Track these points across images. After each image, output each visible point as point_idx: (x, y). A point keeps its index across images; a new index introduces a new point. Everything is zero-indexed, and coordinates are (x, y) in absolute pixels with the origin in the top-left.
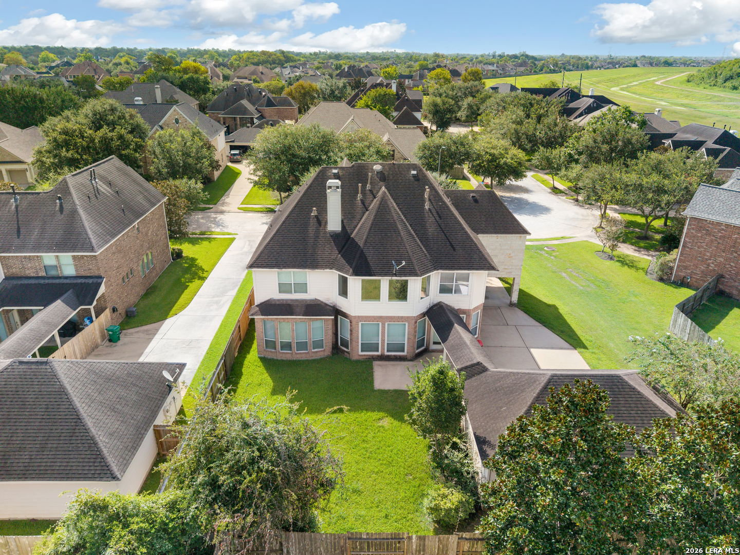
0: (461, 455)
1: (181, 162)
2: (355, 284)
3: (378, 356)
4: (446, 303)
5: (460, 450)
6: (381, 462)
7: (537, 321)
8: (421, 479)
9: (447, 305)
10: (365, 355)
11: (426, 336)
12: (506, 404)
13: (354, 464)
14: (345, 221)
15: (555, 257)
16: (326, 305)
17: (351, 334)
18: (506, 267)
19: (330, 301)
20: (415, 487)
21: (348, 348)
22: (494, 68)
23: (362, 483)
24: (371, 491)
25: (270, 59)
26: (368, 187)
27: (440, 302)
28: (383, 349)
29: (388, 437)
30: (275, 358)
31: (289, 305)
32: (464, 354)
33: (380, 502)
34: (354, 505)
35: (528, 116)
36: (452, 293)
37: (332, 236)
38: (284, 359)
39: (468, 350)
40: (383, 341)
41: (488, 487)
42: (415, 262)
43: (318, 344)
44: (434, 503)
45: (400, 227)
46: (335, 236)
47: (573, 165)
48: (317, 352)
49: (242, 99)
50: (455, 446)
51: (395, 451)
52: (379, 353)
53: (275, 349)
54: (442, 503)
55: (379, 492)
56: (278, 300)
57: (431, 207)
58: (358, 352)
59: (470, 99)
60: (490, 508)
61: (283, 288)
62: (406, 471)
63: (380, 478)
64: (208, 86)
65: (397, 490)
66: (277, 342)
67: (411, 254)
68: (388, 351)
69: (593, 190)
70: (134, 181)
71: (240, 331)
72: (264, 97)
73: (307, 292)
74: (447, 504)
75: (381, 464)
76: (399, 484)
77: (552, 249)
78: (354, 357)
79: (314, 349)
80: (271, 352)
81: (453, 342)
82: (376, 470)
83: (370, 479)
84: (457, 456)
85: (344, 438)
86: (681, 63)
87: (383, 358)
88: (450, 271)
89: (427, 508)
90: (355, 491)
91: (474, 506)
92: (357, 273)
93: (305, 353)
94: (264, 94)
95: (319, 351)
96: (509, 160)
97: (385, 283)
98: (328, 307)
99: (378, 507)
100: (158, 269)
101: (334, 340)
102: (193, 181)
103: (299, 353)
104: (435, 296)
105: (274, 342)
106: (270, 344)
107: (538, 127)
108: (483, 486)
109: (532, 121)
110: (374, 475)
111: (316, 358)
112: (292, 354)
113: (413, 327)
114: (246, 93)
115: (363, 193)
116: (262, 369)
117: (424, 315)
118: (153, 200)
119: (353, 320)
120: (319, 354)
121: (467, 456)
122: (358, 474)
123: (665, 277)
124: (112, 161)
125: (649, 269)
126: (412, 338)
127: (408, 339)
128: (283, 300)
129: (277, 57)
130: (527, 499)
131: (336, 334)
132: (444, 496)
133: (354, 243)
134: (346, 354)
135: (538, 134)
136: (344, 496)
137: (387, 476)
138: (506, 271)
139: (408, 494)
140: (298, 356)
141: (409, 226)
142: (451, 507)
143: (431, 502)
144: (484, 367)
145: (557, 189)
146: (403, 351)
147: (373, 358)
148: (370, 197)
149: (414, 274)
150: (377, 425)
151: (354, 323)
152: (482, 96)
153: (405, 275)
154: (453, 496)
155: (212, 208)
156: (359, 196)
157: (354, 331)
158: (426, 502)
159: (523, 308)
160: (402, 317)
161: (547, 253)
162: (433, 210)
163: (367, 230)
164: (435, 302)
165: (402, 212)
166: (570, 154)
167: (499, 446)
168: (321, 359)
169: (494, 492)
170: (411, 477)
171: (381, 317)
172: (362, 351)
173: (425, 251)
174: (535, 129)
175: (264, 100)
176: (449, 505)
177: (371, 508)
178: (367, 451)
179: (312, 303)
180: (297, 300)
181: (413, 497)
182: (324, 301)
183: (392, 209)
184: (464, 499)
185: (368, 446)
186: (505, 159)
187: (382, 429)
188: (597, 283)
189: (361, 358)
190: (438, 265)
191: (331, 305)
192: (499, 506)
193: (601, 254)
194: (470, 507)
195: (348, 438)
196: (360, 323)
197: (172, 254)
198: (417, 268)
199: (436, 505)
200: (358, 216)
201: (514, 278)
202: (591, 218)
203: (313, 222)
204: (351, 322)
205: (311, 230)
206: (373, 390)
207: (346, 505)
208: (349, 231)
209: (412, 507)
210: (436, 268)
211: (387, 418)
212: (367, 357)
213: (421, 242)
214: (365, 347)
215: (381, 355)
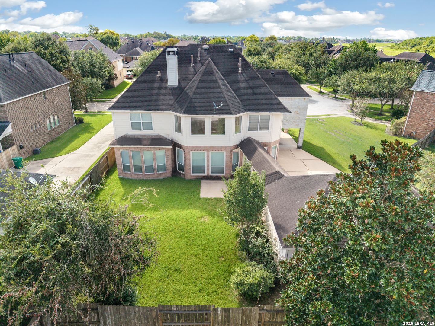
0: (263, 241)
1: (89, 70)
2: (186, 120)
3: (205, 176)
4: (253, 138)
5: (262, 237)
6: (200, 247)
7: (316, 157)
8: (231, 261)
9: (253, 139)
10: (195, 176)
11: (239, 163)
12: (300, 199)
13: (178, 249)
14: (181, 80)
15: (324, 124)
16: (167, 139)
17: (185, 160)
18: (295, 121)
19: (169, 137)
20: (225, 266)
21: (183, 171)
22: (283, 42)
23: (182, 263)
24: (190, 270)
25: (159, 36)
26: (199, 59)
27: (249, 137)
28: (208, 171)
29: (207, 229)
30: (130, 178)
31: (139, 139)
32: (265, 167)
33: (196, 279)
34: (174, 282)
35: (304, 54)
36: (257, 130)
37: (170, 89)
38: (137, 178)
39: (269, 164)
40: (208, 165)
41: (286, 263)
42: (230, 106)
43: (162, 168)
44: (239, 279)
45: (220, 82)
46: (173, 89)
47: (333, 76)
48: (160, 174)
49: (137, 47)
50: (258, 234)
51: (211, 239)
52: (205, 174)
53: (130, 171)
54: (246, 279)
55: (196, 271)
56: (131, 135)
57: (243, 72)
58: (190, 173)
59: (270, 49)
60: (288, 283)
61: (135, 126)
62: (219, 254)
63: (198, 260)
64: (118, 41)
65: (210, 269)
66: (131, 166)
67: (227, 100)
68: (212, 173)
69: (347, 85)
70: (47, 68)
71: (107, 161)
72: (150, 46)
73: (152, 129)
74: (251, 280)
75: (200, 249)
76: (213, 264)
77: (322, 121)
78: (188, 177)
79: (158, 171)
80: (127, 173)
81: (257, 160)
82: (195, 254)
83: (189, 261)
84: (259, 241)
85: (173, 230)
86: (386, 41)
87: (208, 178)
88: (256, 113)
89: (234, 284)
90: (176, 270)
91: (274, 281)
92: (187, 112)
93: (152, 174)
94: (150, 44)
95: (162, 173)
96: (294, 71)
97: (208, 120)
98: (168, 140)
99: (194, 283)
100: (63, 127)
101: (174, 166)
102: (95, 79)
103: (147, 175)
104: (245, 133)
105: (129, 166)
106: (126, 168)
107: (310, 58)
108: (282, 262)
109: (307, 56)
110: (193, 258)
111: (160, 178)
112: (142, 175)
113: (230, 154)
114: (139, 44)
115: (195, 62)
116: (120, 185)
117: (237, 146)
118: (59, 81)
119: (185, 149)
120: (162, 175)
121: (267, 241)
122: (180, 257)
123: (398, 134)
124: (30, 54)
125: (386, 129)
126: (229, 163)
127: (226, 163)
128: (135, 135)
129: (163, 35)
130: (329, 272)
131: (174, 161)
132: (248, 273)
133: (186, 94)
134: (182, 175)
135: (310, 62)
136: (167, 274)
137: (203, 258)
138: (295, 123)
139: (220, 272)
140: (147, 176)
141: (227, 83)
142: (254, 282)
143: (237, 278)
144: (281, 174)
145: (322, 92)
146: (223, 173)
147: (201, 178)
148: (199, 65)
149: (229, 113)
150: (199, 221)
151: (186, 152)
152: (277, 47)
153: (223, 114)
154: (256, 273)
155: (110, 100)
156: (192, 65)
157: (187, 158)
158: (233, 278)
159: (306, 150)
160: (221, 147)
161: (319, 122)
162: (244, 74)
163: (196, 84)
164: (246, 138)
165: (222, 74)
166: (330, 71)
167: (299, 219)
168: (164, 179)
169: (292, 268)
170: (223, 259)
171: (206, 147)
172: (193, 173)
173: (238, 99)
174: (309, 60)
175: (150, 48)
176: (252, 280)
177: (189, 283)
178: (189, 239)
179: (155, 137)
180: (145, 136)
181: (223, 275)
182: (165, 137)
183: (215, 71)
184: (265, 275)
185: (191, 236)
186: (291, 71)
187: (203, 224)
188: (353, 137)
189: (192, 178)
190: (247, 108)
191: (171, 139)
192: (299, 279)
193: (354, 122)
194: (270, 282)
195: (176, 230)
196: (191, 152)
197: (76, 121)
198: (231, 109)
199: (241, 280)
200: (191, 77)
201: (300, 129)
202: (345, 106)
203: (157, 81)
204: (184, 151)
205: (156, 86)
206: (200, 198)
207: (168, 281)
208: (183, 86)
209: (222, 282)
210: (246, 111)
211: (207, 217)
212: (197, 177)
213: (235, 93)
214: (195, 170)
215: (207, 176)
